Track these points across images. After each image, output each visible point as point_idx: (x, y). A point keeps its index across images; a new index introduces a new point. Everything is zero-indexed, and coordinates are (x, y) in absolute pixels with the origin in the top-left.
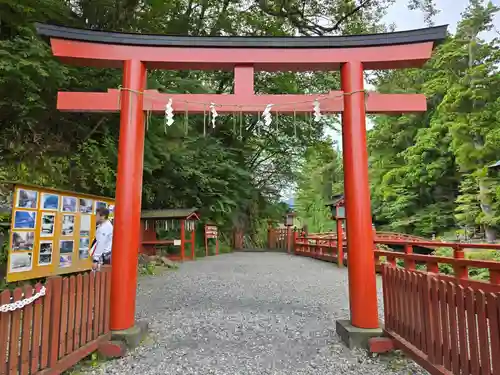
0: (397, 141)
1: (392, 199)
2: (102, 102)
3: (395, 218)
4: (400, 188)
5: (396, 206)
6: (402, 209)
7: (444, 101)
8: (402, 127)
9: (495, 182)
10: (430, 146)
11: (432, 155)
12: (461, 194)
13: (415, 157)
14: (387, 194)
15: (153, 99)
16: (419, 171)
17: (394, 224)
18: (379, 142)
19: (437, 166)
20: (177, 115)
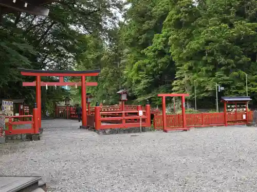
0: (141, 41)
1: (138, 82)
2: (33, 84)
3: (140, 95)
4: (142, 74)
5: (140, 87)
6: (144, 89)
7: (167, 20)
8: (145, 32)
9: (192, 73)
10: (160, 47)
11: (162, 53)
12: (176, 79)
13: (151, 54)
14: (135, 78)
15: (42, 84)
16: (153, 64)
17: (140, 99)
18: (131, 40)
19: (164, 61)
20: (48, 87)
